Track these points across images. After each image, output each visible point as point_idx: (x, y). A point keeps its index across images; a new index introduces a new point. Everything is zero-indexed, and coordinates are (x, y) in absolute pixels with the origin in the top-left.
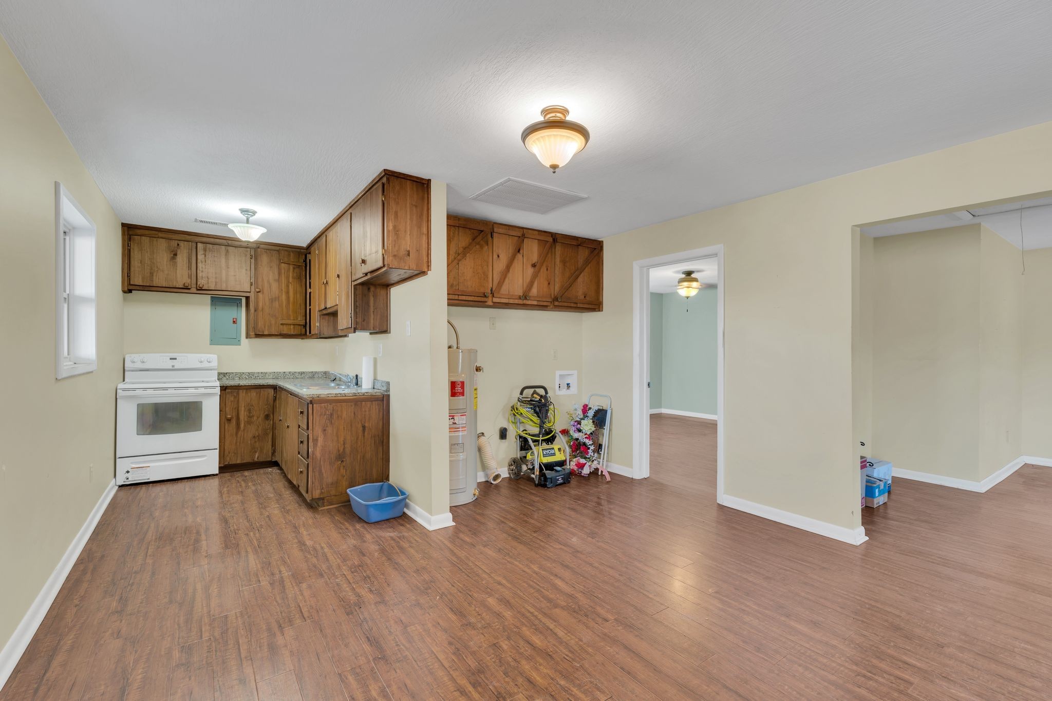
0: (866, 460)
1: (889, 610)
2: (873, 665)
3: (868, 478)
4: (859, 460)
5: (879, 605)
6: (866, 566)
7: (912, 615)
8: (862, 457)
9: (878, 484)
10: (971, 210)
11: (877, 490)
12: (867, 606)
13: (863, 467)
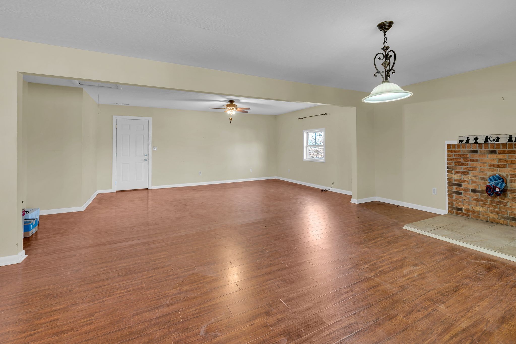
0: (25, 211)
1: (43, 289)
2: (36, 325)
3: (25, 221)
4: (22, 211)
5: (37, 290)
6: (28, 272)
7: (56, 284)
8: (23, 209)
9: (32, 222)
10: (80, 81)
11: (31, 226)
12: (30, 294)
13: (24, 214)
